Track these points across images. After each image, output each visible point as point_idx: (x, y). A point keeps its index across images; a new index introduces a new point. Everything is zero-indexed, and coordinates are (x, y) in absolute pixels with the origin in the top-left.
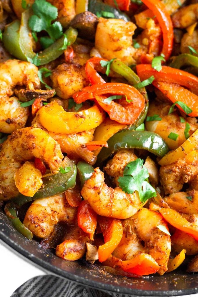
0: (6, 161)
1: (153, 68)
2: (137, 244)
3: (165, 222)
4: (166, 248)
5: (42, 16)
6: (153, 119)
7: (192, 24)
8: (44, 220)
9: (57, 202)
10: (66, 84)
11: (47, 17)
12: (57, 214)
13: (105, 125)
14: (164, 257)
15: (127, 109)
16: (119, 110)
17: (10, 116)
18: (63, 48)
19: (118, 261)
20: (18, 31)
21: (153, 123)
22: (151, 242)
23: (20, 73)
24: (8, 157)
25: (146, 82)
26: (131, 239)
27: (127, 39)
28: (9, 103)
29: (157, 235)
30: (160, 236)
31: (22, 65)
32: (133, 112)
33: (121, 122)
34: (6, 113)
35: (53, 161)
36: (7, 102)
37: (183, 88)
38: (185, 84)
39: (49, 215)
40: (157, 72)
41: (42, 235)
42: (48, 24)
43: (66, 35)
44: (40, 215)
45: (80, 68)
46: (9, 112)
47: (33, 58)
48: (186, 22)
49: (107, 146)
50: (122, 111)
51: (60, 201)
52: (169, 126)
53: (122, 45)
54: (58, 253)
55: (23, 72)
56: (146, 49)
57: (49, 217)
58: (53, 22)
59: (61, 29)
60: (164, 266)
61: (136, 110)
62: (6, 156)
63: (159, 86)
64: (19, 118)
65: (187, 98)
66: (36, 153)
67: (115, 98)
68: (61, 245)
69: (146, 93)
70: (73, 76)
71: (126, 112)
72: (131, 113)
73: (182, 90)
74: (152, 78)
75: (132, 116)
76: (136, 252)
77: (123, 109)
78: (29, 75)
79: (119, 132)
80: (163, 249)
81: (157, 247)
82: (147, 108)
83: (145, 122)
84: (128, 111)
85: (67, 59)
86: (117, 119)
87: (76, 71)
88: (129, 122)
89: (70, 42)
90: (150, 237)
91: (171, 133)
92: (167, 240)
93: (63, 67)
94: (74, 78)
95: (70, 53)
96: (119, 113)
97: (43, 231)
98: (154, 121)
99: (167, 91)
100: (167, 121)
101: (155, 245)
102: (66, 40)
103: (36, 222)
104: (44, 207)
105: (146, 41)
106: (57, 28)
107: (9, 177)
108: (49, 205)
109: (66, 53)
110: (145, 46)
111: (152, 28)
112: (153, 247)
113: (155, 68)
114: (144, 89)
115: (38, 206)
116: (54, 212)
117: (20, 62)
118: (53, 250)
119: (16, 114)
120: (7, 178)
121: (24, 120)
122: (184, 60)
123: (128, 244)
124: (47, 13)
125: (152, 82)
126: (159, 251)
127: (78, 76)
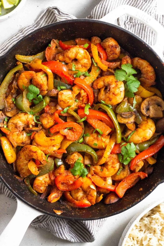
0: (22, 161)
1: (85, 114)
2: (82, 192)
3: (93, 183)
4: (94, 195)
5: (32, 93)
6: (87, 136)
7: (103, 87)
8: (42, 186)
9: (46, 177)
10: (46, 124)
11: (34, 93)
12: (47, 183)
13: (65, 141)
14: (93, 198)
15: (74, 133)
16: (71, 134)
17: (23, 141)
18: (43, 107)
19: (74, 201)
20: (22, 101)
21: (87, 138)
22: (88, 192)
23: (25, 120)
24: (23, 159)
25: (83, 120)
26: (79, 191)
27: (72, 101)
28: (22, 135)
29: (90, 189)
30: (91, 190)
31: (26, 116)
32: (77, 134)
33: (72, 140)
34: (21, 140)
35: (42, 161)
36: (21, 135)
37: (99, 121)
38: (100, 119)
39: (43, 184)
40: (87, 115)
41: (41, 192)
42: (36, 96)
43: (44, 100)
44: (40, 184)
45: (52, 115)
46: (22, 139)
47: (30, 112)
48: (100, 87)
49: (66, 152)
50: (72, 135)
51: (48, 177)
52: (93, 139)
53: (70, 104)
54: (48, 201)
55: (27, 120)
56: (82, 102)
57: (43, 185)
58: (38, 95)
59: (42, 97)
60: (94, 202)
61: (78, 134)
62: (22, 159)
63: (88, 121)
64: (27, 142)
65: (101, 126)
66: (35, 157)
67: (69, 128)
68: (49, 197)
69: (83, 124)
70: (49, 120)
71: (74, 135)
72: (76, 135)
73: (99, 122)
74: (86, 117)
75: (77, 136)
76: (82, 196)
77: (73, 133)
78: (29, 121)
79: (72, 143)
80: (93, 195)
81: (90, 195)
82: (84, 131)
83: (83, 137)
84: (75, 134)
85: (45, 111)
86: (70, 139)
87: (50, 116)
88: (75, 139)
89: (46, 104)
90: (87, 190)
91: (95, 143)
92: (95, 191)
93: (44, 115)
94: (50, 121)
95: (47, 108)
96: (71, 136)
97: (41, 191)
98: (87, 137)
99: (92, 124)
100: (93, 137)
101: (90, 194)
102: (44, 103)
103: (38, 187)
104: (41, 180)
105: (81, 99)
106: (40, 98)
107: (25, 168)
108: (43, 179)
109: (45, 108)
110: (81, 101)
111: (83, 93)
112: (89, 194)
113: (86, 113)
114: (82, 123)
115: (39, 180)
116: (45, 182)
117: (25, 114)
118: (46, 199)
119: (26, 140)
120: (24, 169)
121: (29, 142)
122: (99, 106)
123: (78, 193)
124: (35, 92)
125: (85, 119)
126: (91, 196)
127: (51, 120)
